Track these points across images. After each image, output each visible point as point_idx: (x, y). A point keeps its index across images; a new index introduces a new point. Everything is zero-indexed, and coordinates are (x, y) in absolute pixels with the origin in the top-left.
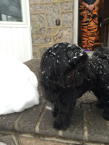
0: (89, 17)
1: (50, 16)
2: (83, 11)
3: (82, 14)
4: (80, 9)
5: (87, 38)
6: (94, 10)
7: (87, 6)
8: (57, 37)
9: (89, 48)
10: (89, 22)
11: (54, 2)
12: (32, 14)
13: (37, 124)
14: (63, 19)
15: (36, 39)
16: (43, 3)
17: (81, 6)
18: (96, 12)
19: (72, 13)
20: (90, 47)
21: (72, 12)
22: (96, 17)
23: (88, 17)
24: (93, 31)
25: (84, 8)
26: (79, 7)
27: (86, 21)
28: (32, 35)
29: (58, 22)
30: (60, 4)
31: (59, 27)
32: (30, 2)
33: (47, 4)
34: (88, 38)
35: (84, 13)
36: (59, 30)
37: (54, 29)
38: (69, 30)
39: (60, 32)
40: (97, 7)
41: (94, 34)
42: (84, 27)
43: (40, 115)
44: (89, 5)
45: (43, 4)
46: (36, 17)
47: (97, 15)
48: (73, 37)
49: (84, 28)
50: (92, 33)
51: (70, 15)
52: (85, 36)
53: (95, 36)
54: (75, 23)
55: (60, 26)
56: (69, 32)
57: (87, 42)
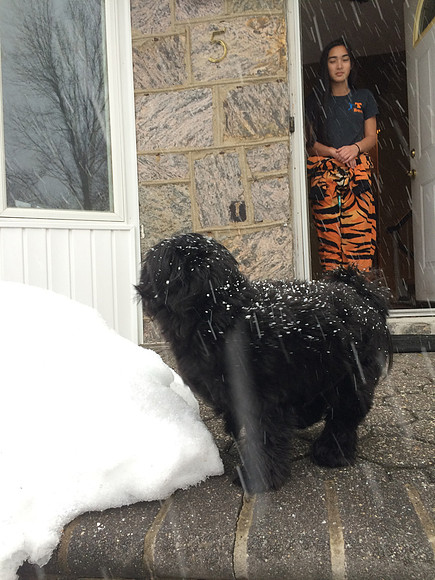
1: (209, 190)
2: (322, 174)
3: (319, 183)
4: (311, 167)
5: (341, 263)
11: (222, 146)
13: (238, 536)
14: (255, 200)
16: (184, 149)
17: (314, 159)
19: (285, 179)
22: (364, 192)
23: (341, 194)
24: (360, 240)
25: (324, 162)
29: (237, 211)
30: (243, 151)
32: (140, 147)
33: (197, 152)
35: (324, 180)
39: (247, 243)
40: (368, 159)
41: (365, 250)
43: (240, 509)
45: (184, 154)
46: (160, 195)
47: (370, 183)
48: (293, 258)
49: (329, 230)
50: (360, 245)
51: (280, 186)
52: (336, 257)
53: (370, 257)
54: (298, 211)
55: (245, 223)
56: (280, 241)
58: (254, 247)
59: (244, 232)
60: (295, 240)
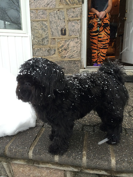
0: (100, 25)
1: (54, 24)
2: (93, 19)
3: (92, 22)
4: (89, 16)
5: (97, 50)
6: (105, 18)
7: (98, 13)
8: (63, 48)
9: (100, 62)
10: (99, 32)
11: (59, 8)
12: (33, 21)
13: (31, 148)
14: (69, 28)
15: (38, 51)
16: (46, 8)
17: (90, 13)
18: (108, 20)
19: (79, 21)
20: (102, 61)
21: (80, 19)
22: (107, 27)
23: (99, 27)
24: (104, 43)
25: (94, 15)
26: (88, 14)
27: (96, 30)
28: (32, 45)
29: (63, 32)
30: (66, 10)
31: (64, 37)
32: (31, 7)
33: (50, 9)
34: (99, 50)
35: (93, 21)
36: (65, 40)
37: (58, 39)
38: (76, 40)
39: (66, 43)
40: (109, 14)
41: (105, 46)
42: (93, 37)
43: (35, 139)
44: (100, 12)
45: (46, 10)
46: (38, 25)
47: (109, 23)
48: (81, 49)
49: (94, 39)
51: (77, 24)
52: (95, 48)
53: (107, 48)
54: (84, 32)
55: (66, 36)
56: (77, 43)
57: (98, 55)
58: (68, 45)
60: (82, 43)
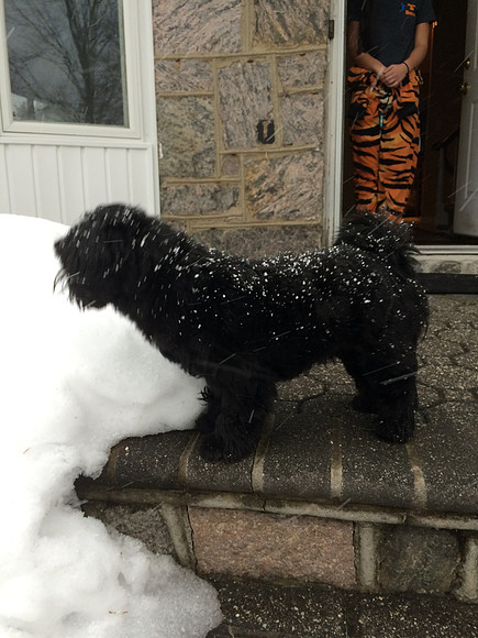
0: (386, 111)
1: (234, 105)
2: (364, 89)
3: (360, 99)
4: (351, 79)
5: (376, 192)
6: (404, 85)
7: (381, 69)
8: (263, 186)
11: (251, 53)
12: (165, 98)
13: (256, 460)
14: (285, 120)
15: (178, 195)
16: (207, 55)
17: (357, 70)
18: (413, 94)
21: (321, 90)
23: (383, 114)
24: (400, 167)
25: (368, 75)
27: (373, 126)
28: (160, 177)
30: (274, 60)
31: (268, 148)
32: (158, 50)
33: (223, 59)
34: (383, 193)
36: (271, 160)
37: (249, 154)
39: (274, 168)
40: (417, 74)
41: (404, 179)
44: (387, 66)
46: (180, 109)
47: (417, 104)
48: (323, 187)
49: (366, 154)
50: (399, 173)
51: (313, 104)
53: (408, 187)
55: (273, 146)
58: (282, 174)
59: (272, 156)
60: (327, 167)
